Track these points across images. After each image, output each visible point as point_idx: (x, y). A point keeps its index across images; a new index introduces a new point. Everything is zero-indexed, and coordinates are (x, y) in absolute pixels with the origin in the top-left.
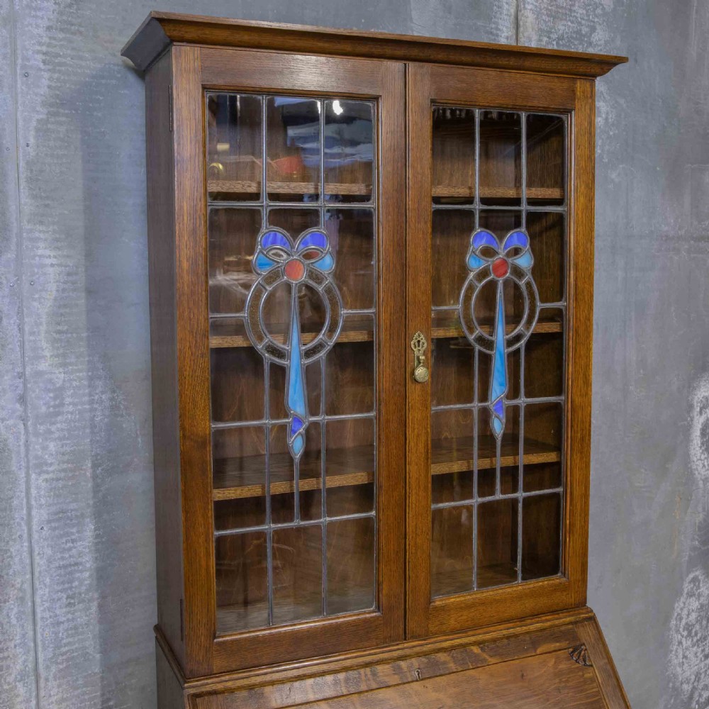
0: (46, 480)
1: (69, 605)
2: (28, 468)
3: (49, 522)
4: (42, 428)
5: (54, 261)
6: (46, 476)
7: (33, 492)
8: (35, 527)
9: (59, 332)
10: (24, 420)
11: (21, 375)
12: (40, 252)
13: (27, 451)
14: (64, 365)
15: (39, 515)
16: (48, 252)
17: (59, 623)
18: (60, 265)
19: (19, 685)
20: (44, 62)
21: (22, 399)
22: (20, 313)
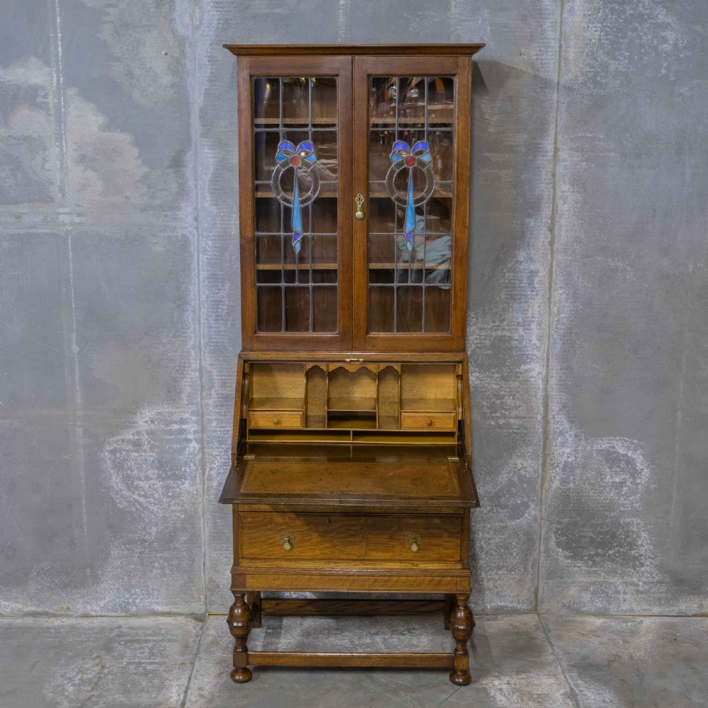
0: (207, 259)
1: (216, 320)
2: (198, 251)
3: (208, 278)
4: (205, 234)
5: (212, 155)
6: (206, 257)
7: (201, 263)
8: (201, 280)
9: (215, 189)
10: (197, 228)
11: (196, 208)
12: (205, 151)
13: (198, 243)
14: (216, 205)
15: (203, 274)
16: (209, 151)
17: (211, 327)
18: (215, 157)
19: (192, 351)
20: (209, 61)
21: (196, 219)
22: (196, 179)
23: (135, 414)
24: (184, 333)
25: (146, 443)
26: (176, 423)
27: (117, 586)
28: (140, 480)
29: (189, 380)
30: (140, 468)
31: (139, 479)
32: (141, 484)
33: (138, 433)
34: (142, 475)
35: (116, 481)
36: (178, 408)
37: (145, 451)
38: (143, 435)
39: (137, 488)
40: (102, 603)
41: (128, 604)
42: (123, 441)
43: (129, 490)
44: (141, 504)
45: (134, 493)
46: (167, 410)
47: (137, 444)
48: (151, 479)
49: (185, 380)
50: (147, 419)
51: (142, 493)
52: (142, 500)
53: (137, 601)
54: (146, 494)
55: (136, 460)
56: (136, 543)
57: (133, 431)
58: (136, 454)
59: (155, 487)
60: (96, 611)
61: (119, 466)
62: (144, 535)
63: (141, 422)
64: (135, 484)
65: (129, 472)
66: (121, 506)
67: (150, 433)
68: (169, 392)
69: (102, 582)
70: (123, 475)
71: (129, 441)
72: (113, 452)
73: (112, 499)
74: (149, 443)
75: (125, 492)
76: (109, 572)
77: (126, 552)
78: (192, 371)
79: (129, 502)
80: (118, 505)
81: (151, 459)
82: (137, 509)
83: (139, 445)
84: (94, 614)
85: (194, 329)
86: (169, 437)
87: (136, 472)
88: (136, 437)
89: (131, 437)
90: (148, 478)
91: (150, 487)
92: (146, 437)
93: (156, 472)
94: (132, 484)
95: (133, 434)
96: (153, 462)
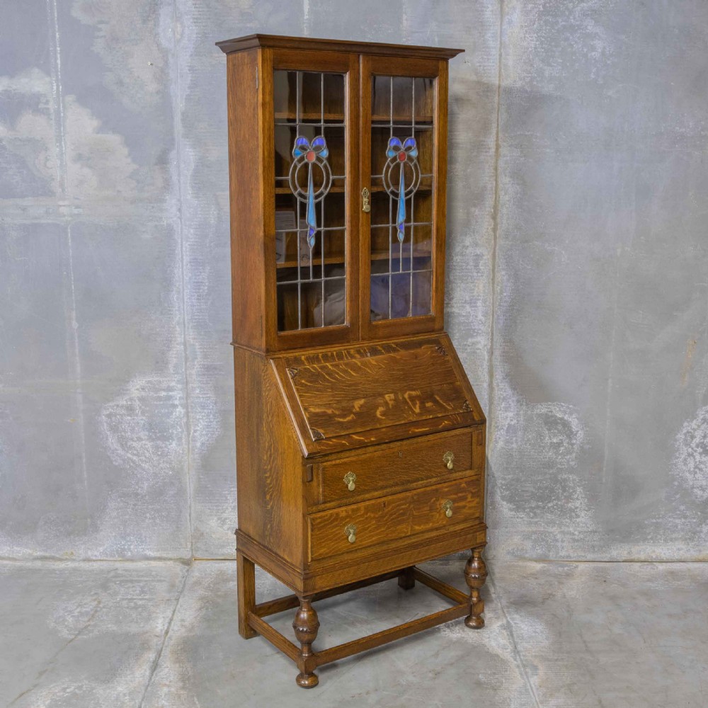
0: (189, 245)
1: (198, 299)
2: (182, 239)
3: (190, 262)
4: (188, 223)
5: (193, 153)
6: (189, 243)
7: (184, 249)
8: (185, 264)
9: (196, 183)
10: (180, 218)
11: (179, 200)
12: (187, 150)
13: (182, 232)
14: (197, 197)
15: (186, 259)
16: (190, 150)
17: (194, 306)
18: (196, 155)
20: (189, 70)
21: (180, 210)
22: (178, 175)
23: (128, 382)
24: (170, 310)
25: (138, 408)
26: (164, 390)
27: (114, 534)
28: (133, 441)
29: (175, 352)
30: (133, 430)
31: (132, 439)
32: (135, 444)
33: (131, 399)
34: (135, 436)
35: (112, 442)
36: (165, 377)
37: (137, 415)
38: (135, 401)
39: (131, 448)
40: (101, 549)
41: (124, 550)
42: (118, 406)
43: (124, 449)
44: (134, 462)
45: (127, 452)
46: (156, 379)
47: (130, 409)
48: (142, 440)
49: (171, 353)
50: (138, 387)
51: (135, 452)
52: (135, 458)
53: (132, 547)
54: (138, 453)
55: (129, 423)
56: (130, 496)
57: (127, 397)
58: (129, 418)
59: (147, 446)
60: (96, 556)
61: (114, 429)
62: (138, 490)
63: (133, 390)
64: (129, 444)
65: (123, 433)
66: (117, 464)
67: (142, 399)
68: (157, 362)
69: (101, 530)
70: (118, 436)
71: (122, 406)
72: (109, 416)
73: (109, 457)
74: (140, 408)
75: (120, 452)
76: (106, 521)
77: (122, 504)
78: (177, 344)
79: (124, 460)
80: (114, 463)
81: (142, 422)
82: (130, 466)
83: (131, 410)
84: (94, 558)
85: (179, 307)
86: (158, 403)
87: (129, 434)
88: (129, 403)
89: (125, 403)
90: (139, 439)
91: (142, 447)
92: (138, 402)
93: (147, 433)
94: (126, 444)
95: (126, 400)
96: (144, 425)
